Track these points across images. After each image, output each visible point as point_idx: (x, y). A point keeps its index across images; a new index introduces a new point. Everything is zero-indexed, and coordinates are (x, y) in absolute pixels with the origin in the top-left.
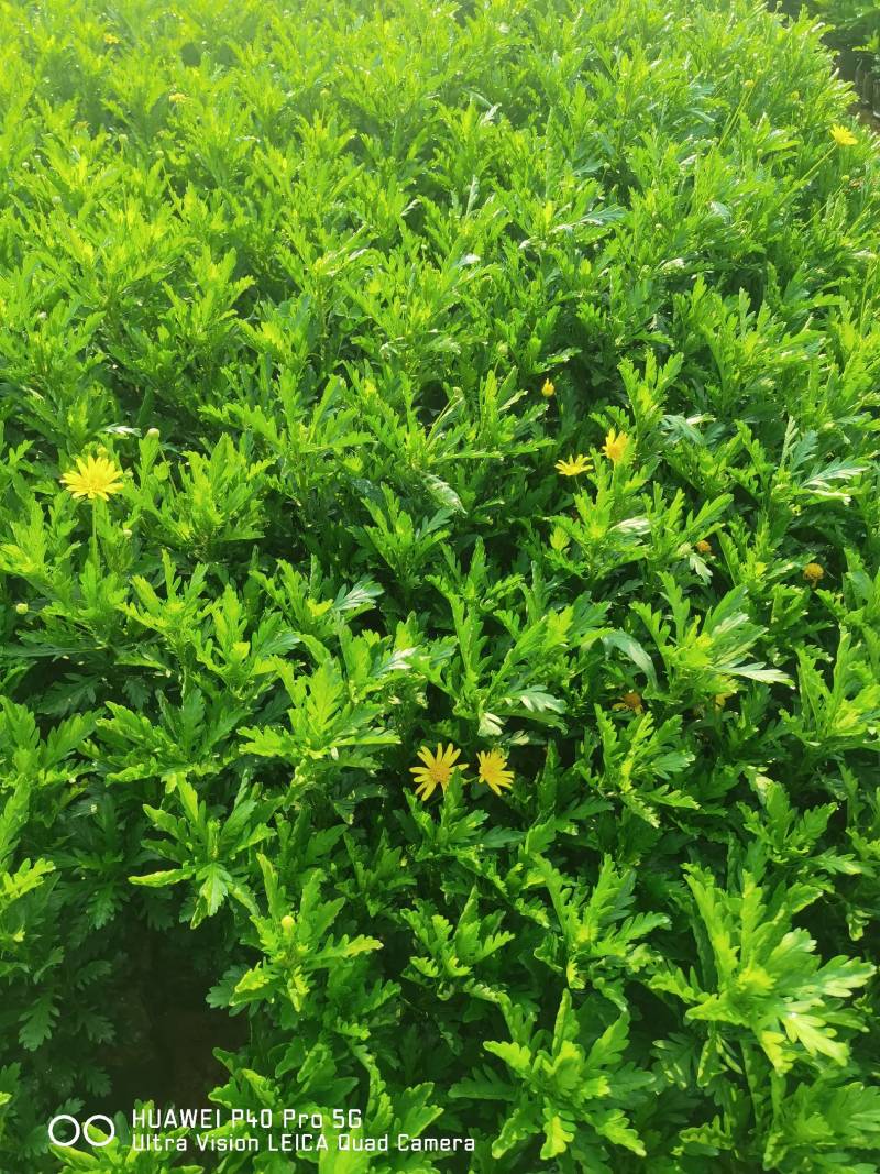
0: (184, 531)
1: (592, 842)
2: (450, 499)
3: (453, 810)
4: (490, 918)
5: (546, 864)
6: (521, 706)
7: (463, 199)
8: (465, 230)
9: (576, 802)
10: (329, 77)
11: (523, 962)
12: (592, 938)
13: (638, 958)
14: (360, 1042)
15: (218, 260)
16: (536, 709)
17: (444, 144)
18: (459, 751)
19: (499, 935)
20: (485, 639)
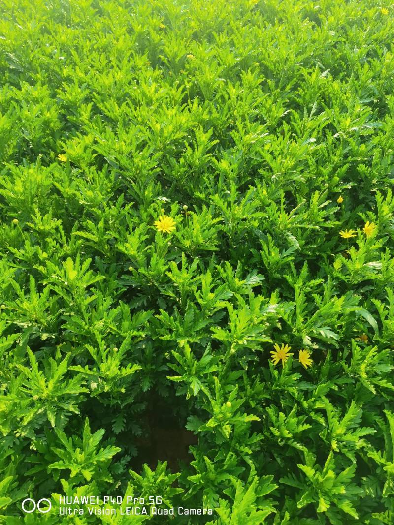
0: (187, 243)
1: (344, 395)
2: (296, 243)
3: (287, 371)
4: (301, 417)
5: (327, 401)
6: (320, 334)
7: (309, 110)
8: (309, 124)
9: (337, 377)
10: (254, 52)
11: (311, 437)
12: (343, 433)
13: (360, 444)
14: (247, 454)
15: (205, 132)
16: (326, 337)
17: (302, 85)
18: (290, 348)
19: (305, 425)
20: (306, 304)
